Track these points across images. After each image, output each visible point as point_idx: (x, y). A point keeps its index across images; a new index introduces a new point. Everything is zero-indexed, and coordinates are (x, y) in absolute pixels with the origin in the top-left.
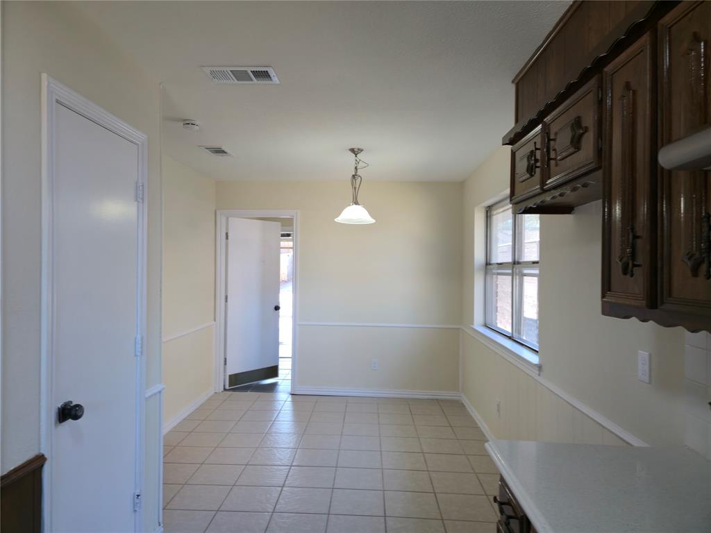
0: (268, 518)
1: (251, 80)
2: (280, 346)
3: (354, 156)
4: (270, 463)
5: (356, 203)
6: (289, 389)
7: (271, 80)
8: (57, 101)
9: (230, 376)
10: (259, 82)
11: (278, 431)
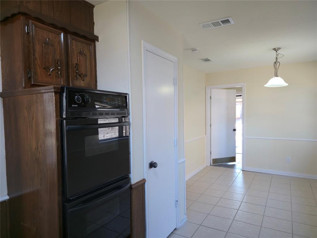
0: (231, 222)
1: (221, 25)
2: (236, 148)
3: (276, 52)
4: (231, 199)
5: (277, 76)
6: (241, 168)
7: (230, 23)
8: (147, 50)
9: (213, 159)
10: (224, 25)
11: (235, 186)
